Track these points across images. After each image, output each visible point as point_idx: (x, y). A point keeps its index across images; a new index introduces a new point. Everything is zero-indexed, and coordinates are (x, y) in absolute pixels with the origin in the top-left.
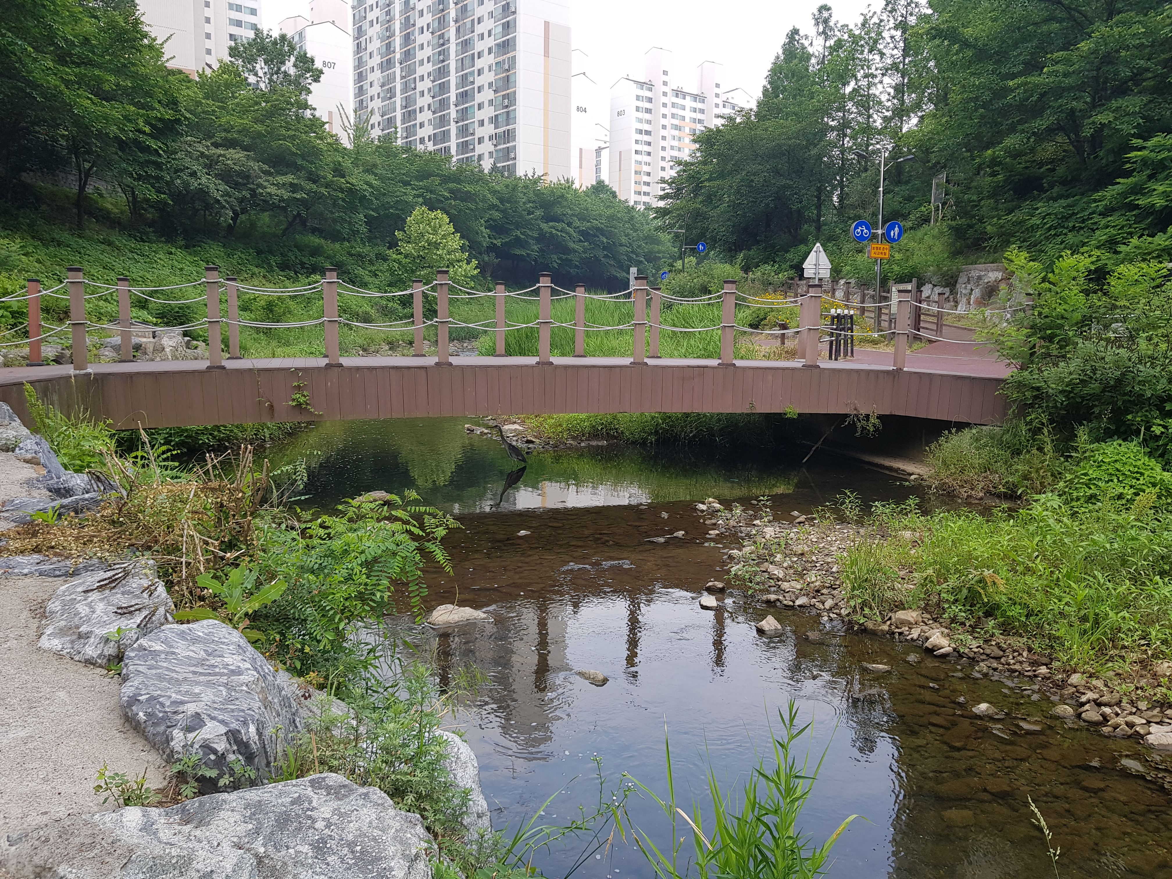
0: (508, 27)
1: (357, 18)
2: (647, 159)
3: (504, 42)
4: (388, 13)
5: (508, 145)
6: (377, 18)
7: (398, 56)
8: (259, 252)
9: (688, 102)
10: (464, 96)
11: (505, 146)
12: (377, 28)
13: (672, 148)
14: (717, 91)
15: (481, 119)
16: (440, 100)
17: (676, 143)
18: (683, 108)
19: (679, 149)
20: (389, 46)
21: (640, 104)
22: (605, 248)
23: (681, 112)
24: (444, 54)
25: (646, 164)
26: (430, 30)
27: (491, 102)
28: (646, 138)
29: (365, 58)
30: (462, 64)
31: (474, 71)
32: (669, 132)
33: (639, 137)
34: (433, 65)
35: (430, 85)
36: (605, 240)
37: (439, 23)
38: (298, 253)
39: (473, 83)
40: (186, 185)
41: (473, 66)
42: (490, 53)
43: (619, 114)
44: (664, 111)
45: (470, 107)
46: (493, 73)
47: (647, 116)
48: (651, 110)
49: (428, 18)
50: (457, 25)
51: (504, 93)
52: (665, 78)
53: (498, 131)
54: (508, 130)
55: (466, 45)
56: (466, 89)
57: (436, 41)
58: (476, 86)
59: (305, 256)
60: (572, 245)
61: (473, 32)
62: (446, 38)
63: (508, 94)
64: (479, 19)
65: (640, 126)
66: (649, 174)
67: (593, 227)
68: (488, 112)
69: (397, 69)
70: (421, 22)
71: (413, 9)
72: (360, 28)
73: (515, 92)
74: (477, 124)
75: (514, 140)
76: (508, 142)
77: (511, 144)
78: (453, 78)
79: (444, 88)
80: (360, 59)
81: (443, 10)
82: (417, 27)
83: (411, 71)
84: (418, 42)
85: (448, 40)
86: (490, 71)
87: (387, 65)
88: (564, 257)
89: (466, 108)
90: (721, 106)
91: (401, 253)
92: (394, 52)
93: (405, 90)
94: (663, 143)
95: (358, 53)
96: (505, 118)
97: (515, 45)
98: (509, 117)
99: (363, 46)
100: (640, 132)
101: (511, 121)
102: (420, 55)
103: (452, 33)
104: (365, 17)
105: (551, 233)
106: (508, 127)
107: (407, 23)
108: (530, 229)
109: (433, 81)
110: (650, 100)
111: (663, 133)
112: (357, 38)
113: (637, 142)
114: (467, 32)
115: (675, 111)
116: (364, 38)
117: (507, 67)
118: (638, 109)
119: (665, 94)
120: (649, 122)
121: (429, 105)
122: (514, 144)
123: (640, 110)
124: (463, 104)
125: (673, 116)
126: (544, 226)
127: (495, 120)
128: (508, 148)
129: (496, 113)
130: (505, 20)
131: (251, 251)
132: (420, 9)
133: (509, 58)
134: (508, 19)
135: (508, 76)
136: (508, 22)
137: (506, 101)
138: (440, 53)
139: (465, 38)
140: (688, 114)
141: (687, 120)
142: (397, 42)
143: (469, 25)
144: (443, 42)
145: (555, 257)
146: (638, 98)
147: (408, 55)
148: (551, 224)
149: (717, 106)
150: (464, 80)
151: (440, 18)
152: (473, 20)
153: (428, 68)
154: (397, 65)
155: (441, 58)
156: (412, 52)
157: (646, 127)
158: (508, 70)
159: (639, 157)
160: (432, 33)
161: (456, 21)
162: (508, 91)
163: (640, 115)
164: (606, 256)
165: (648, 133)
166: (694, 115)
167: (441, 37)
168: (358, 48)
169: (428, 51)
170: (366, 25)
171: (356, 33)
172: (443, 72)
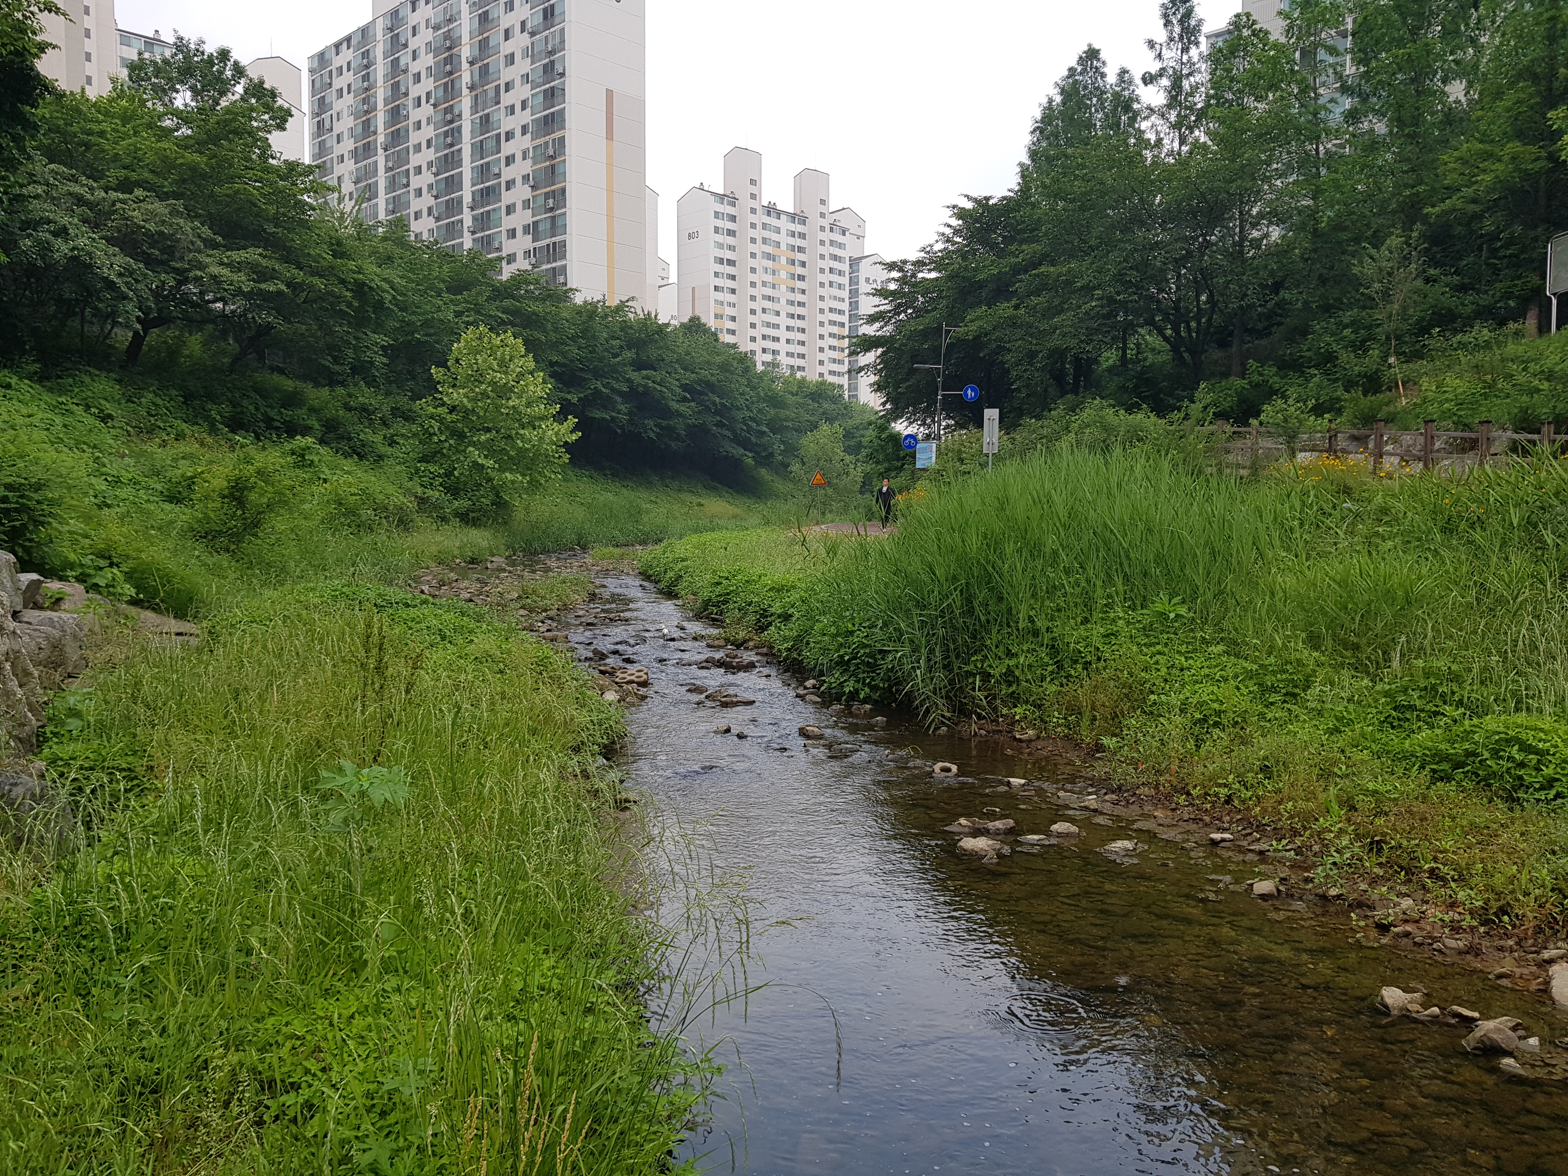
0: (553, 95)
1: (318, 85)
2: (731, 298)
3: (546, 117)
4: (366, 78)
5: (554, 265)
6: (349, 86)
7: (381, 139)
8: (188, 398)
9: (784, 224)
10: (487, 195)
11: (549, 266)
12: (349, 99)
13: (764, 284)
14: (822, 208)
15: (512, 227)
16: (447, 201)
17: (769, 278)
18: (778, 231)
19: (774, 287)
20: (366, 124)
21: (720, 223)
22: (717, 413)
23: (774, 237)
24: (453, 135)
25: (729, 304)
26: (432, 101)
27: (526, 204)
28: (730, 270)
29: (331, 141)
30: (479, 149)
31: (500, 159)
32: (760, 263)
33: (719, 268)
34: (436, 152)
35: (431, 179)
36: (718, 400)
37: (446, 90)
38: (261, 402)
39: (499, 175)
40: (45, 248)
41: (499, 152)
42: (524, 133)
43: (690, 236)
44: (752, 233)
45: (494, 210)
46: (529, 162)
47: (730, 240)
48: (734, 232)
49: (428, 84)
50: (474, 93)
51: (548, 189)
52: (753, 189)
53: (538, 244)
54: (554, 244)
55: (485, 122)
56: (487, 184)
57: (440, 117)
58: (503, 180)
59: (272, 408)
60: (675, 406)
61: (498, 103)
62: (456, 112)
63: (554, 191)
64: (507, 84)
65: (721, 254)
66: (733, 319)
67: (701, 380)
68: (522, 218)
69: (380, 159)
70: (416, 91)
71: (405, 71)
72: (322, 101)
73: (563, 190)
74: (504, 235)
75: (564, 257)
76: (555, 261)
77: (558, 264)
78: (467, 171)
79: (453, 184)
80: (322, 144)
81: (451, 73)
82: (410, 97)
83: (401, 159)
84: (413, 119)
85: (460, 115)
86: (524, 158)
87: (364, 151)
88: (664, 423)
89: (488, 212)
90: (827, 229)
91: (443, 404)
92: (375, 133)
93: (392, 185)
94: (752, 277)
95: (319, 136)
96: (548, 226)
97: (564, 121)
98: (556, 225)
99: (327, 125)
100: (721, 261)
101: (559, 231)
102: (414, 138)
103: (465, 104)
104: (330, 84)
105: (645, 386)
106: (554, 239)
107: (397, 91)
108: (617, 380)
109: (436, 175)
110: (733, 218)
111: (752, 263)
112: (318, 115)
113: (716, 274)
114: (490, 104)
115: (766, 234)
116: (329, 113)
117: (551, 153)
118: (717, 230)
119: (753, 211)
120: (732, 248)
121: (430, 209)
122: (564, 262)
123: (720, 231)
124: (483, 206)
125: (765, 241)
126: (636, 377)
127: (532, 230)
128: (554, 269)
129: (535, 219)
130: (547, 86)
131: (174, 392)
132: (416, 71)
133: (554, 140)
134: (552, 84)
135: (553, 166)
136: (553, 88)
137: (551, 201)
138: (446, 135)
139: (486, 112)
140: (785, 240)
141: (783, 247)
142: (380, 118)
143: (491, 94)
144: (450, 117)
145: (650, 423)
146: (717, 215)
147: (397, 137)
148: (644, 372)
149: (822, 229)
150: (483, 172)
151: (446, 84)
152: (498, 87)
153: (429, 155)
154: (380, 151)
155: (449, 140)
156: (402, 133)
157: (728, 255)
158: (552, 158)
159: (720, 296)
160: (435, 106)
161: (472, 88)
162: (553, 188)
163: (720, 238)
164: (719, 424)
165: (731, 263)
166: (791, 241)
167: (449, 110)
168: (319, 128)
169: (428, 132)
170: (331, 95)
171: (316, 107)
172: (451, 161)
